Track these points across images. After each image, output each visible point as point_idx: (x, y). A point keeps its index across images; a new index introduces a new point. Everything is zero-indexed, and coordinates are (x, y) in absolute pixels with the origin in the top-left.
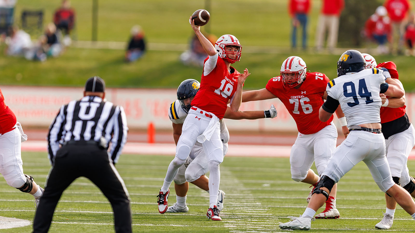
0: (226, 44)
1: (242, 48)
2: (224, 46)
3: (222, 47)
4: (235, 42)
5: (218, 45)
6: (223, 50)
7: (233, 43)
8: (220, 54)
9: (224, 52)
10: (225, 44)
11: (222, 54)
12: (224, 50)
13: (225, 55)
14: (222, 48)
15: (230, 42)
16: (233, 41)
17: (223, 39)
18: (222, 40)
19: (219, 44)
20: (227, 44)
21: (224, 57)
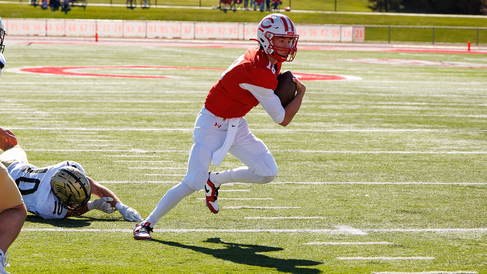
4: (290, 30)
8: (265, 46)
9: (272, 45)
12: (271, 42)
16: (286, 29)
17: (271, 24)
18: (270, 26)
20: (278, 34)
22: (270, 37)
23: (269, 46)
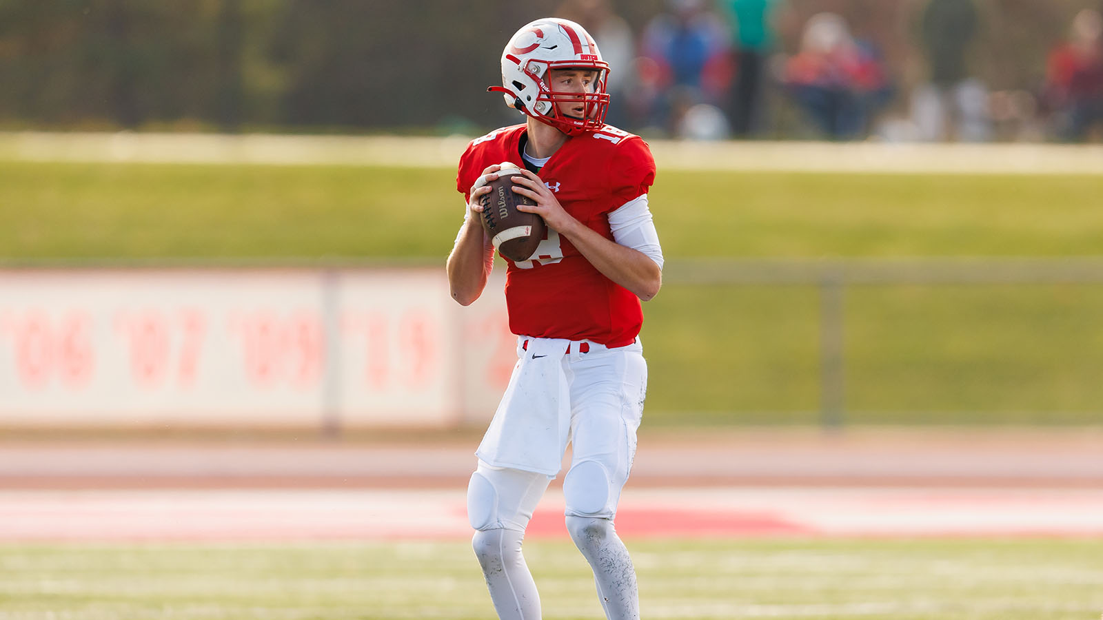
0: (552, 62)
1: (608, 72)
2: (544, 67)
3: (534, 71)
4: (586, 51)
5: (517, 61)
6: (539, 86)
7: (578, 57)
8: (529, 99)
9: (545, 93)
10: (549, 63)
11: (538, 99)
12: (542, 84)
13: (549, 105)
14: (534, 77)
15: (566, 54)
16: (577, 48)
17: (540, 41)
18: (535, 46)
19: (524, 58)
20: (557, 62)
21: (544, 113)
22: (538, 71)
23: (539, 95)
